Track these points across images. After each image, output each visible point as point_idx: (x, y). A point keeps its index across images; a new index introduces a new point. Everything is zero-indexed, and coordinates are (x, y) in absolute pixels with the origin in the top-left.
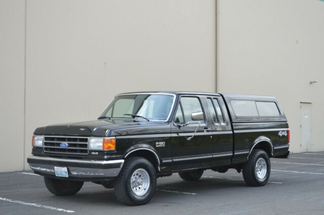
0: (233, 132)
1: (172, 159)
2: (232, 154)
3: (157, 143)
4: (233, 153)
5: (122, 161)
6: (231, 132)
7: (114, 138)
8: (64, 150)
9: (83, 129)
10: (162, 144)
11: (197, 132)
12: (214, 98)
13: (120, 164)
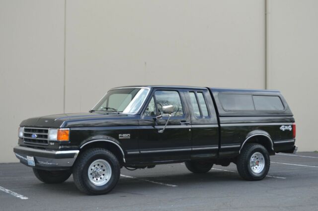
0: (219, 125)
1: (140, 151)
2: (217, 147)
3: (120, 135)
4: (219, 147)
5: (77, 152)
6: (217, 126)
7: (69, 129)
8: (34, 140)
9: (46, 121)
10: (126, 136)
11: (168, 125)
12: (198, 92)
13: (74, 154)
